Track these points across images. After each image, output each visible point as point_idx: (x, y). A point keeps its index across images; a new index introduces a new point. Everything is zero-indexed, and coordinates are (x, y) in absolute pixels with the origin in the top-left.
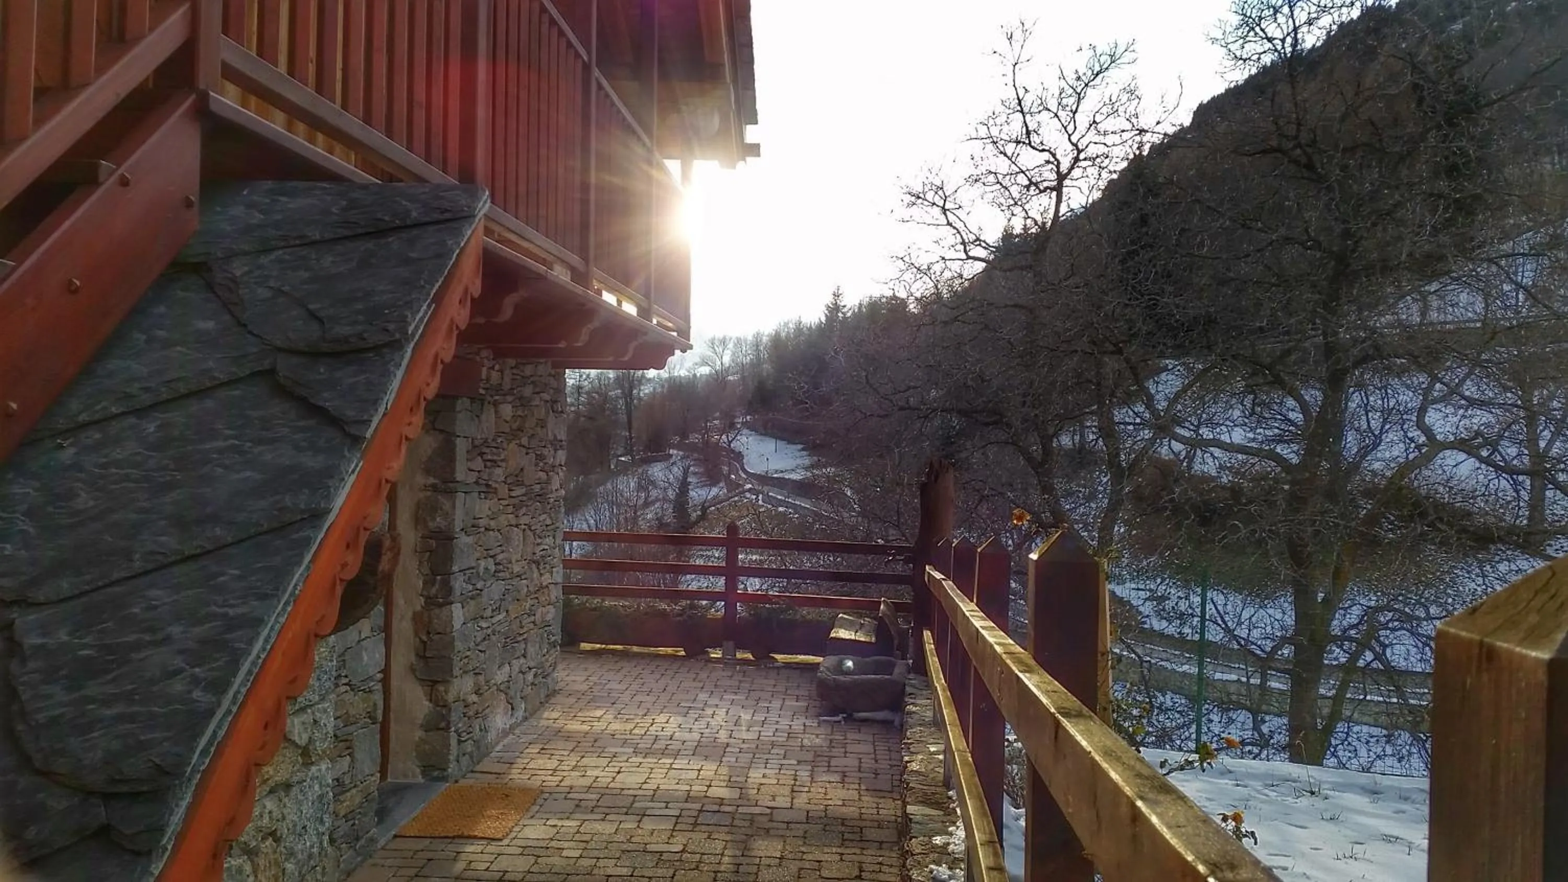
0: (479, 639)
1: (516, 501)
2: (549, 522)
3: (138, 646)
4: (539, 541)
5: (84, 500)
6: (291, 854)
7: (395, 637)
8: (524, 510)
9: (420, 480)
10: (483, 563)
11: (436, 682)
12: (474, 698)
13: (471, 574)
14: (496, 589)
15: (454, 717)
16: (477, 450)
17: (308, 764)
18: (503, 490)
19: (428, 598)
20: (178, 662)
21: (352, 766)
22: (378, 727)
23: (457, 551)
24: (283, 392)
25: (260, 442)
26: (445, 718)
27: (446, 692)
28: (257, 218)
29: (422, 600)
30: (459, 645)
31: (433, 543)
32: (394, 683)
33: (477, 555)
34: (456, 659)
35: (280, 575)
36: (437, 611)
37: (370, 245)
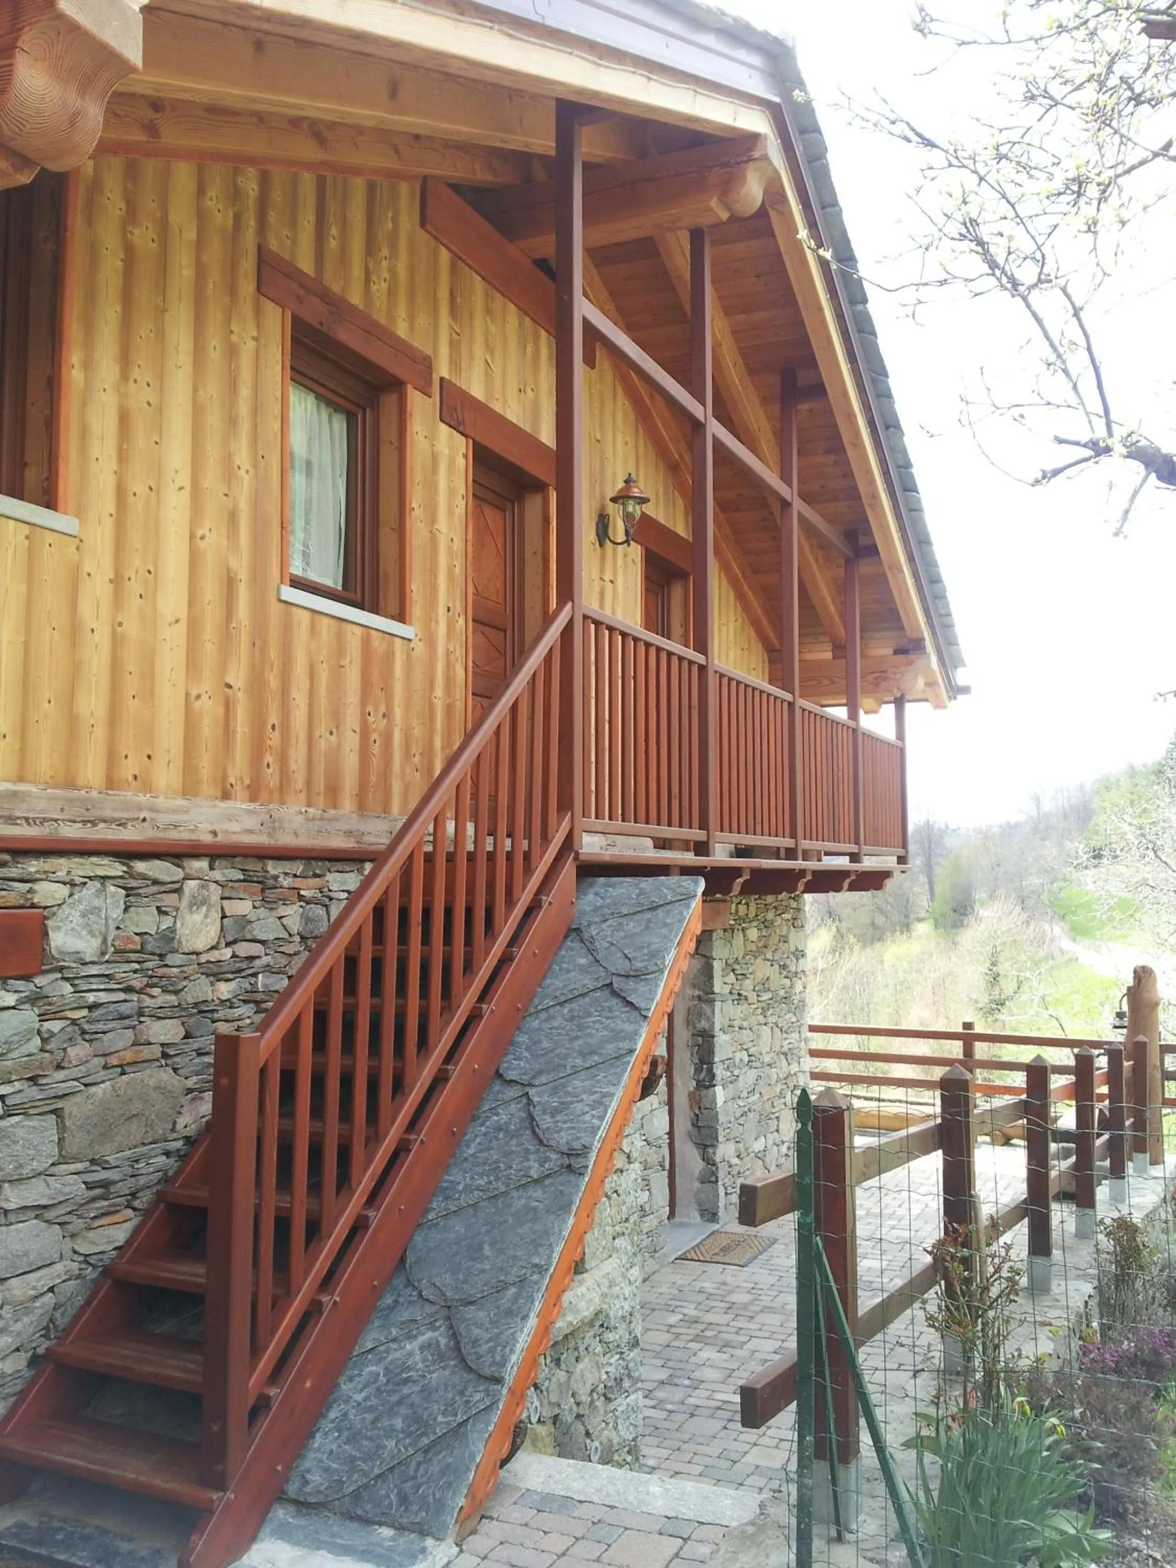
0: (737, 1115)
1: (763, 1004)
2: (794, 1019)
3: (572, 1103)
4: (785, 1035)
5: (545, 1044)
6: (624, 1203)
7: (676, 1111)
8: (771, 1011)
9: (690, 992)
10: (738, 1055)
11: (706, 1146)
12: (735, 1161)
13: (730, 1064)
14: (748, 1077)
15: (721, 1174)
16: (730, 967)
17: (630, 1163)
18: (753, 997)
19: (698, 1081)
20: (587, 1109)
21: (650, 1199)
22: (666, 1173)
23: (717, 1045)
24: (615, 994)
25: (608, 1018)
26: (714, 1174)
27: (714, 1154)
28: (599, 902)
29: (694, 1083)
30: (722, 1118)
31: (700, 1039)
32: (677, 1145)
33: (734, 1049)
34: (720, 1130)
35: (620, 1076)
36: (705, 1091)
37: (648, 915)
